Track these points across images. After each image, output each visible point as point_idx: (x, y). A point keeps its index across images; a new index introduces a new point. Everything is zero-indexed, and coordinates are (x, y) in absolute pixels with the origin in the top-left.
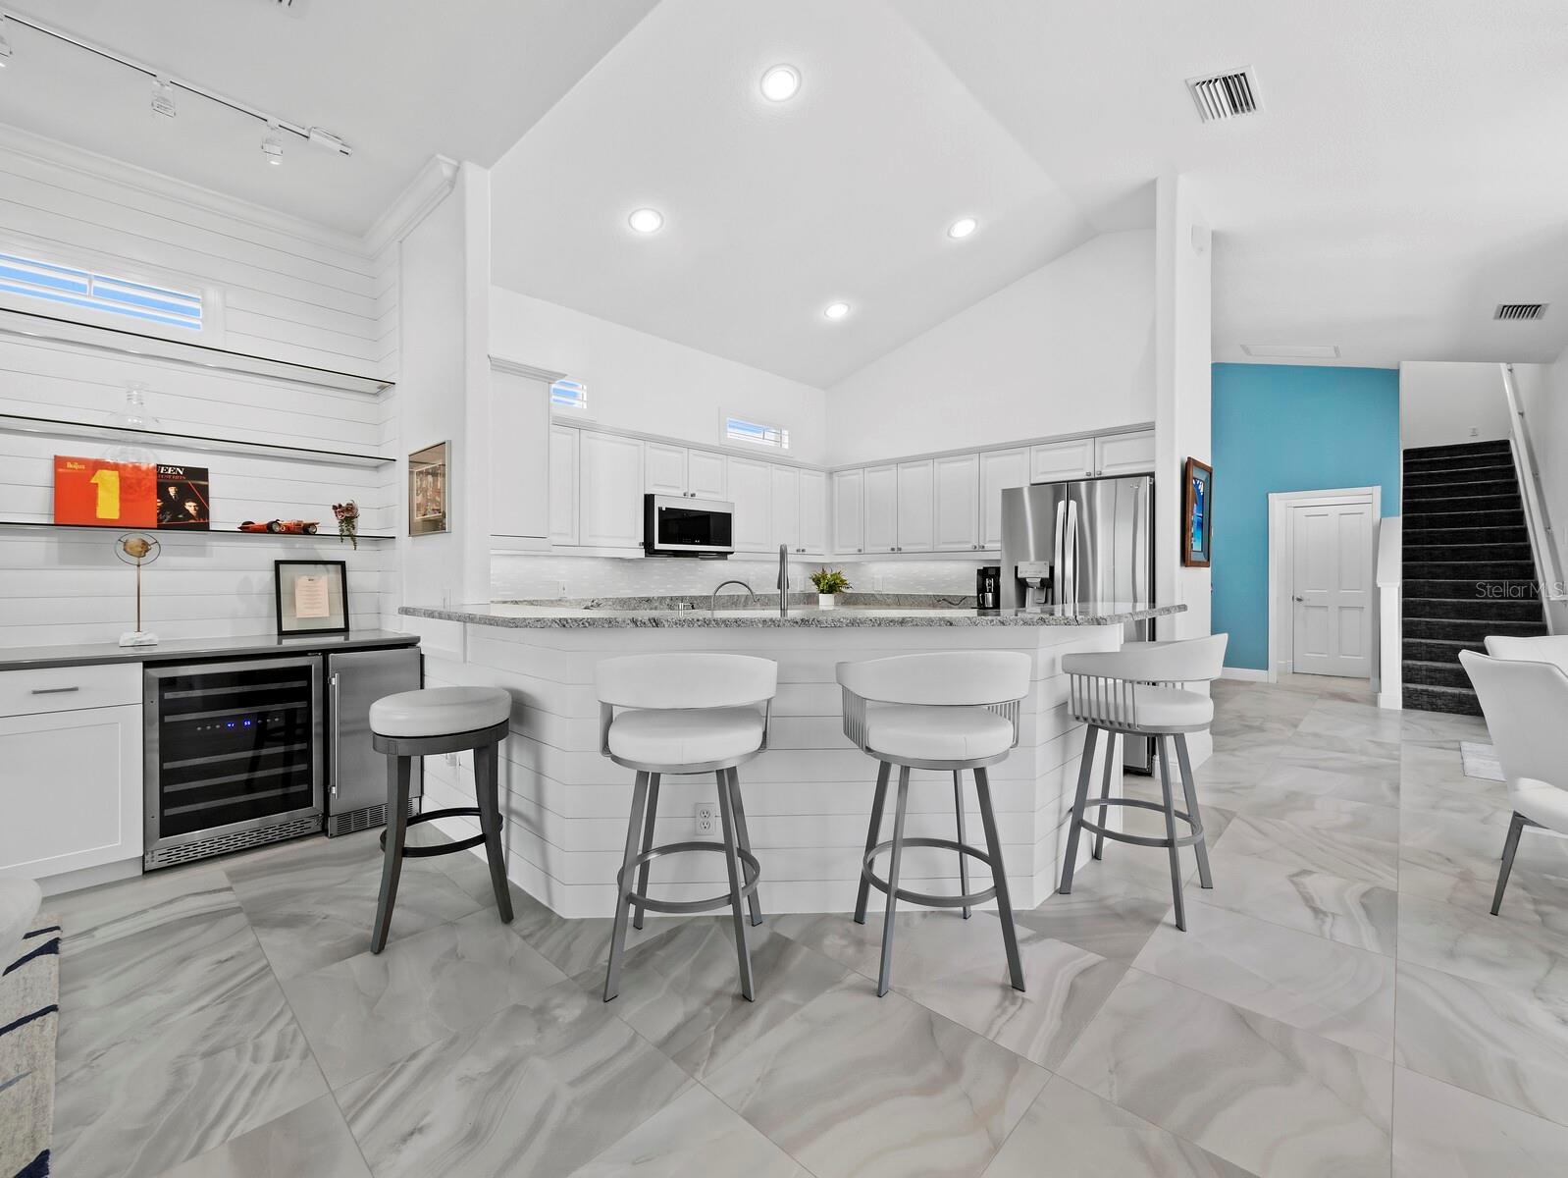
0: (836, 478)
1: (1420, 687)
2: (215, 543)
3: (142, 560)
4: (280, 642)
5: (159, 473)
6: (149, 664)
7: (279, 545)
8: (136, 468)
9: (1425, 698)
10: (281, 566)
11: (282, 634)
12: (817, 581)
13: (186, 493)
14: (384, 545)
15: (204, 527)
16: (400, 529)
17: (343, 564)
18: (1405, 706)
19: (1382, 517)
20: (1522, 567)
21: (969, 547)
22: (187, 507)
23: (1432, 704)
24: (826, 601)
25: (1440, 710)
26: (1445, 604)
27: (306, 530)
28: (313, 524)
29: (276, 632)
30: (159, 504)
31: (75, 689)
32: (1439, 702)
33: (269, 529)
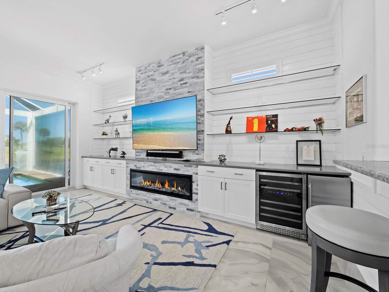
2: (280, 136)
3: (261, 141)
4: (297, 169)
5: (266, 118)
6: (257, 170)
7: (298, 135)
8: (262, 117)
10: (298, 142)
11: (298, 165)
13: (272, 122)
14: (337, 133)
15: (277, 131)
16: (342, 126)
17: (320, 141)
22: (273, 126)
27: (305, 129)
28: (308, 127)
29: (296, 164)
30: (266, 126)
31: (242, 175)
33: (292, 130)
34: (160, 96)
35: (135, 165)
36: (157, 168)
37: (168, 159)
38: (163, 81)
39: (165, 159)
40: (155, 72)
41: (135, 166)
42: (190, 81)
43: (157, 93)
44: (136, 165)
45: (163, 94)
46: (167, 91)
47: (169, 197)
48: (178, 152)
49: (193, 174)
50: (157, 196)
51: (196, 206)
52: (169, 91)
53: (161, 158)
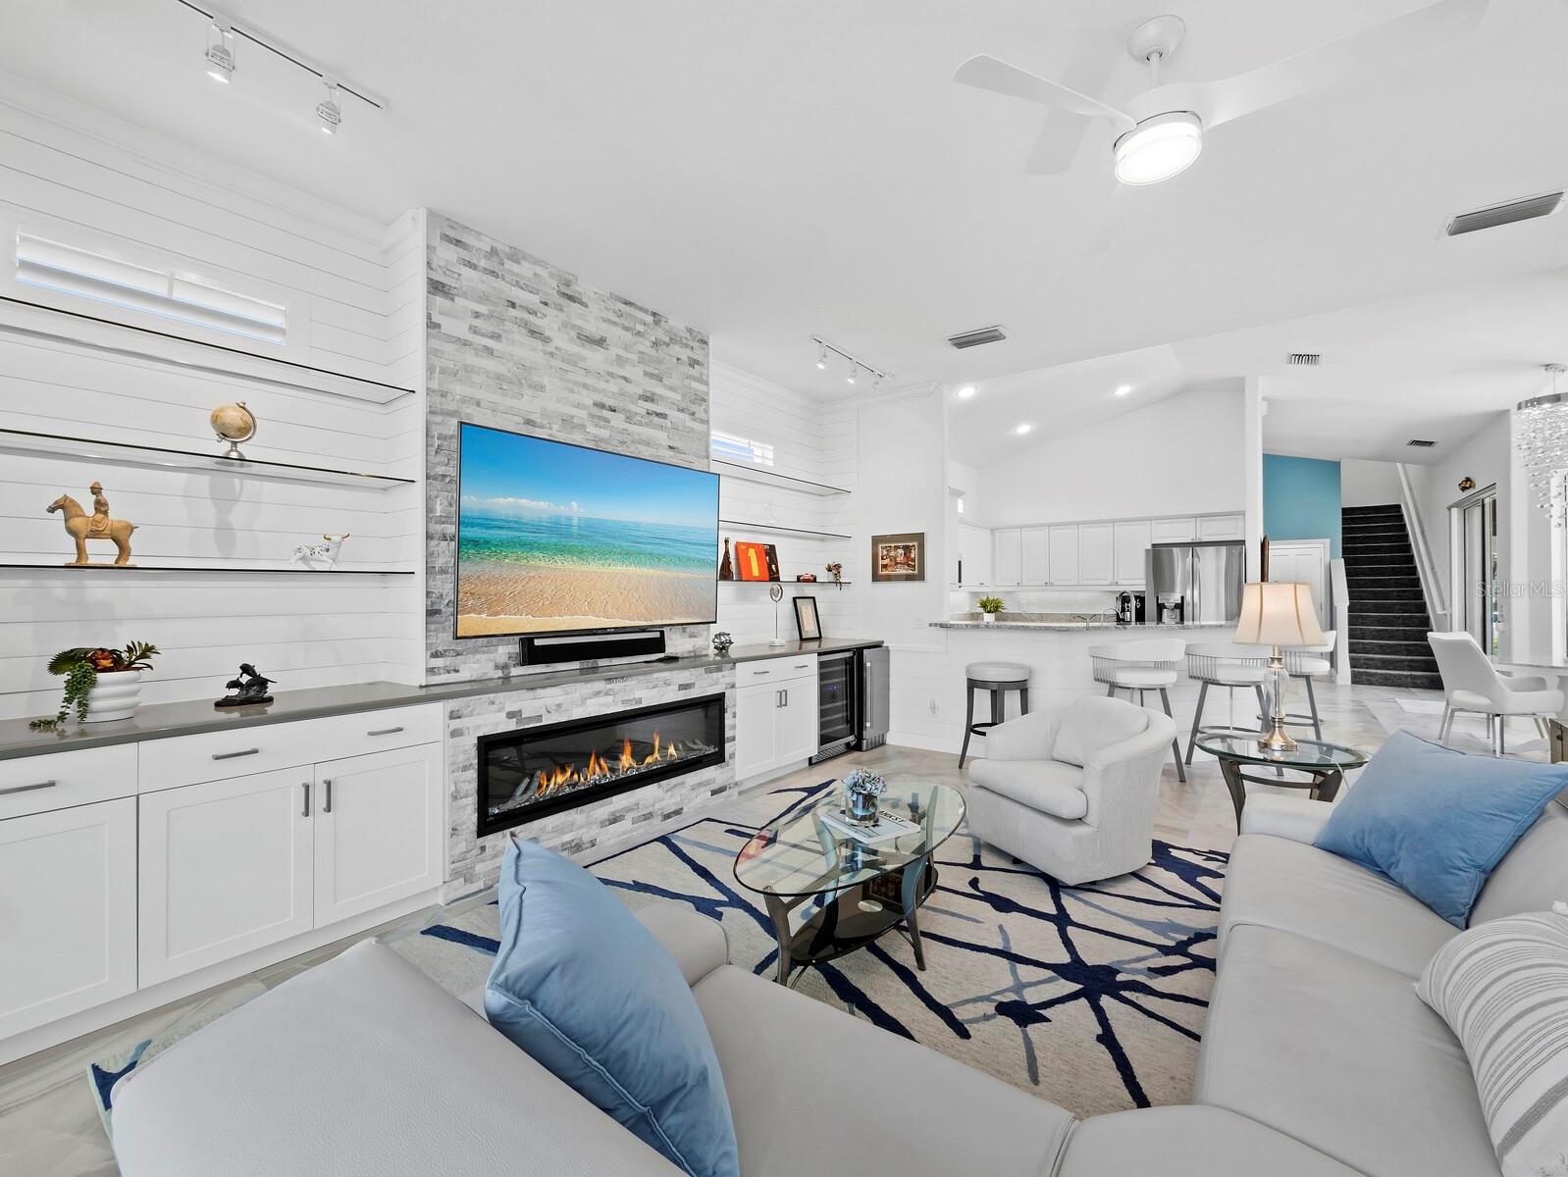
0: (997, 534)
1: (1361, 670)
2: (781, 590)
8: (758, 546)
9: (1364, 677)
10: (796, 601)
11: (802, 639)
12: (984, 605)
14: (844, 587)
15: (776, 580)
16: (858, 578)
17: (814, 598)
18: (1353, 683)
19: (1331, 558)
20: (1415, 592)
21: (1107, 582)
22: (772, 568)
23: (1368, 680)
24: (989, 618)
25: (1374, 684)
26: (1371, 616)
28: (817, 577)
29: (798, 637)
30: (766, 566)
32: (1373, 679)
34: (572, 417)
35: (508, 709)
36: (620, 697)
37: (602, 662)
38: (582, 364)
39: (590, 666)
40: (546, 304)
41: (511, 715)
42: (673, 414)
43: (558, 401)
44: (514, 708)
45: (583, 414)
46: (597, 411)
47: (662, 783)
48: (659, 633)
49: (726, 688)
50: (619, 801)
51: (730, 774)
52: (606, 414)
53: (576, 665)
